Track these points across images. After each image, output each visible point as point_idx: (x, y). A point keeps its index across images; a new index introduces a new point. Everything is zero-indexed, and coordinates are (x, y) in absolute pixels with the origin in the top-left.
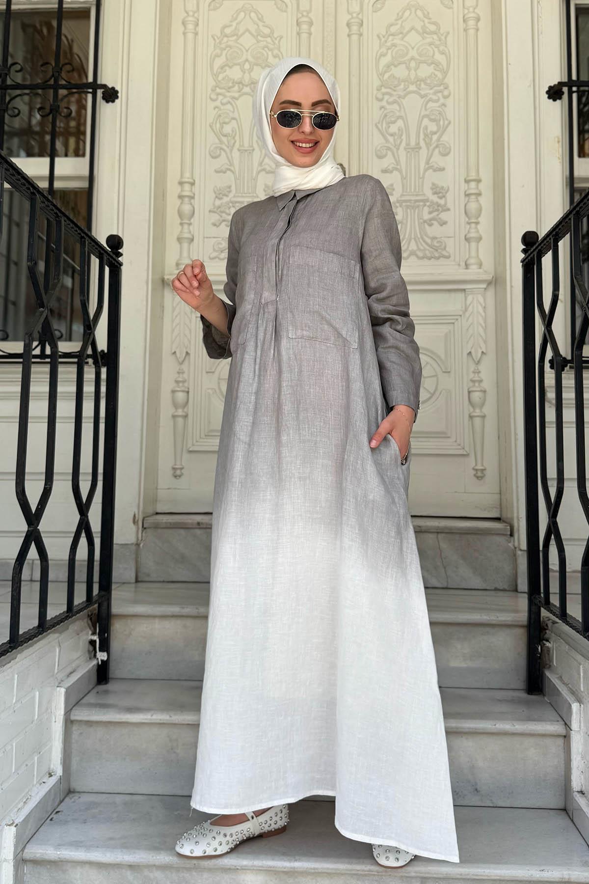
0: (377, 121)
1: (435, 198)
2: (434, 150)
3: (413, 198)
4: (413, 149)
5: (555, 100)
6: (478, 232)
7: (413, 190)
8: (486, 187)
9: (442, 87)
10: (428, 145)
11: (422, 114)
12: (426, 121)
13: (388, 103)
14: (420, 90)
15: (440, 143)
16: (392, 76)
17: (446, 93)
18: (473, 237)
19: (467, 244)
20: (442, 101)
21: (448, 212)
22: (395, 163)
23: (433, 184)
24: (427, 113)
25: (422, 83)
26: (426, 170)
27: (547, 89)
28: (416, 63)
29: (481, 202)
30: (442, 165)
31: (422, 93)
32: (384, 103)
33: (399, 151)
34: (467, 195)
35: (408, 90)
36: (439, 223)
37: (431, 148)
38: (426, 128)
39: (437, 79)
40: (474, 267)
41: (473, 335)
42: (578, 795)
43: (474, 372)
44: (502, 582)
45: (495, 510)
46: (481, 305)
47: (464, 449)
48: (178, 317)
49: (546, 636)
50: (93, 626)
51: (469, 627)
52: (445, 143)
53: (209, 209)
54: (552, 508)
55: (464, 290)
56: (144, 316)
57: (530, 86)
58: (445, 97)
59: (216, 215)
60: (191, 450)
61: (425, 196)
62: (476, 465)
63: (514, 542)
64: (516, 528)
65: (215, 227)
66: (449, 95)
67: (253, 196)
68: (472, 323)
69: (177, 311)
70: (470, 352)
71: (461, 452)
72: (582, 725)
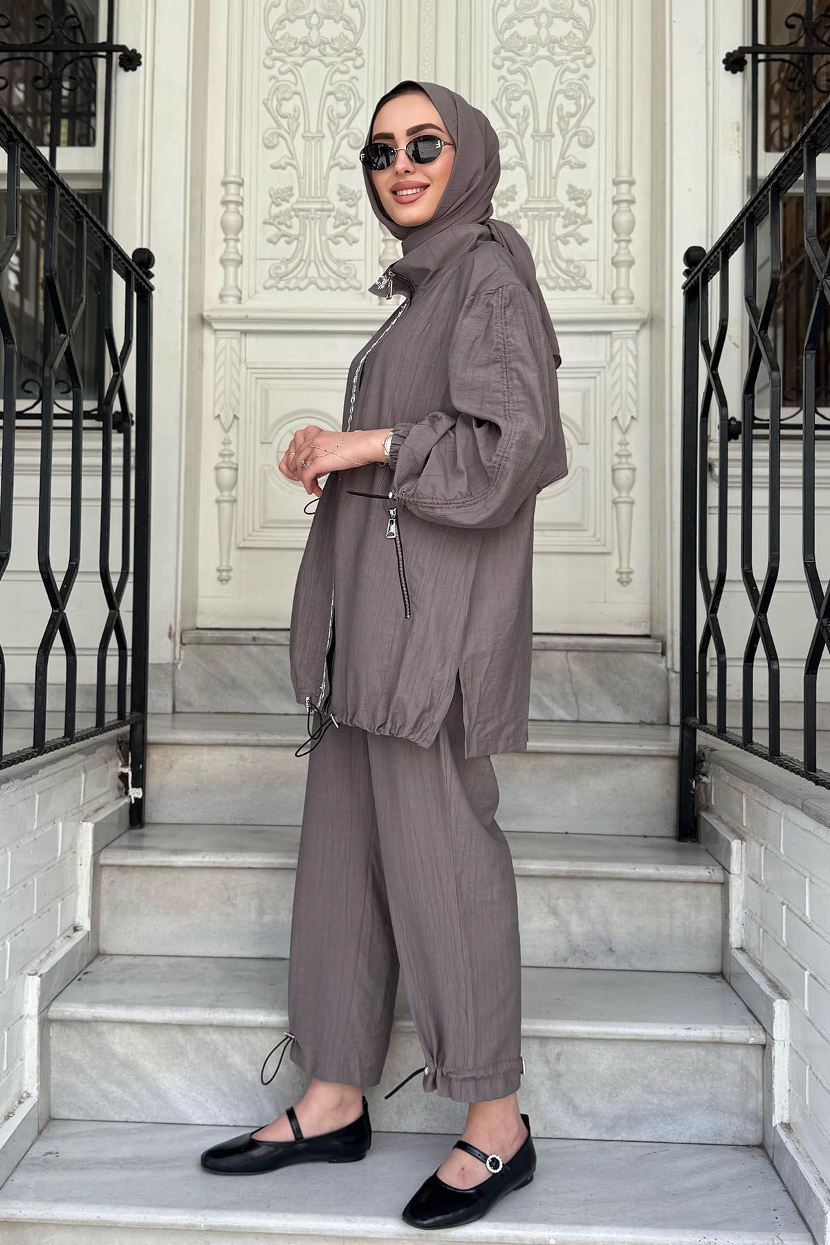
0: (495, 97)
1: (572, 206)
2: (572, 138)
3: (542, 205)
4: (544, 136)
5: (734, 72)
6: (629, 253)
7: (542, 195)
8: (641, 191)
9: (583, 52)
10: (564, 132)
11: (556, 89)
12: (561, 98)
13: (510, 72)
14: (553, 54)
15: (580, 129)
16: (516, 35)
17: (589, 60)
18: (625, 261)
19: (615, 270)
20: (583, 71)
21: (590, 225)
22: (518, 155)
23: (570, 187)
24: (563, 87)
25: (556, 45)
26: (560, 167)
27: (724, 57)
28: (548, 16)
29: (633, 211)
30: (581, 159)
31: (557, 59)
32: (504, 72)
33: (524, 141)
34: (616, 202)
35: (538, 54)
36: (577, 240)
37: (568, 137)
38: (561, 108)
39: (577, 40)
40: (623, 302)
41: (620, 393)
42: (737, 952)
43: (620, 444)
44: (649, 713)
45: (644, 624)
46: (632, 354)
47: (605, 545)
48: (223, 368)
49: (703, 770)
50: (123, 757)
51: (604, 759)
52: (587, 130)
53: (263, 219)
54: (712, 601)
55: (610, 333)
56: (179, 366)
57: (701, 53)
58: (587, 66)
59: (273, 227)
60: (241, 545)
61: (559, 203)
62: (620, 567)
63: (666, 662)
64: (669, 644)
65: (272, 244)
66: (593, 63)
67: (323, 201)
68: (620, 378)
69: (221, 360)
70: (616, 417)
71: (601, 550)
72: (744, 867)
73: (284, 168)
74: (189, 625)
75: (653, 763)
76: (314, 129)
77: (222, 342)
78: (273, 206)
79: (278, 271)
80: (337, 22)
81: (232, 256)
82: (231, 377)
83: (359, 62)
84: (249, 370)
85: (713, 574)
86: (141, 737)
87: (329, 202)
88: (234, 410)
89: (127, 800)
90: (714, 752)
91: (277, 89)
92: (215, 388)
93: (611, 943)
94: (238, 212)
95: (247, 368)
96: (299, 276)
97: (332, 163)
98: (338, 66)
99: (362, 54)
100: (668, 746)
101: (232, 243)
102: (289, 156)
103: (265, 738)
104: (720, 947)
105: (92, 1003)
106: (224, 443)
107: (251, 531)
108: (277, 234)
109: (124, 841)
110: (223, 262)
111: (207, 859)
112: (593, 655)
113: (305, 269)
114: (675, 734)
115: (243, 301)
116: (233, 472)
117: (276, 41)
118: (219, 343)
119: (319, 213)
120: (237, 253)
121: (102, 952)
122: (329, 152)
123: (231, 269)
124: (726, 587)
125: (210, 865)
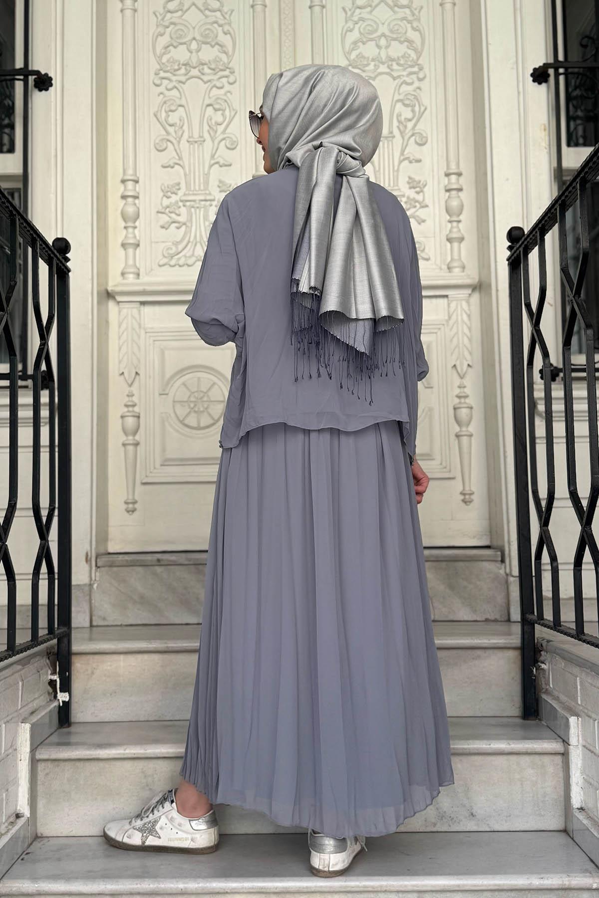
1: (411, 193)
2: (410, 138)
4: (386, 137)
5: (540, 83)
6: (459, 231)
8: (467, 181)
9: (416, 69)
10: (403, 134)
11: (396, 98)
12: (399, 106)
14: (392, 71)
15: (416, 131)
16: (360, 56)
17: (421, 75)
18: (456, 238)
19: (448, 244)
20: (417, 84)
21: (427, 208)
23: (410, 178)
24: (401, 97)
25: (394, 63)
26: (400, 162)
27: (532, 71)
28: (387, 41)
29: (461, 197)
30: (418, 157)
31: (395, 74)
34: (448, 191)
35: (379, 71)
36: (417, 221)
37: (406, 138)
38: (399, 115)
39: (411, 59)
40: (457, 271)
41: (457, 346)
42: (578, 811)
43: (459, 387)
44: (493, 612)
45: (485, 537)
46: (466, 313)
47: (450, 471)
48: (125, 333)
49: (542, 658)
50: (51, 666)
51: (459, 651)
52: (422, 132)
53: (157, 210)
54: (544, 516)
55: (447, 296)
56: (90, 332)
57: (513, 68)
58: (420, 80)
59: (164, 215)
60: (144, 481)
61: (401, 191)
62: (464, 489)
63: (505, 568)
64: (507, 553)
65: (164, 229)
66: (425, 77)
67: (206, 194)
68: (457, 333)
69: (124, 326)
70: (455, 366)
71: (447, 475)
72: (580, 739)
73: (172, 167)
74: (102, 551)
75: (500, 654)
76: (196, 135)
77: (124, 311)
78: (165, 198)
79: (171, 252)
80: (213, 47)
81: (131, 241)
82: (133, 340)
83: (231, 79)
84: (147, 334)
85: (543, 493)
86: (67, 649)
87: (210, 194)
88: (135, 368)
89: (55, 704)
90: (551, 643)
91: (165, 102)
92: (120, 349)
93: (472, 809)
94: (135, 204)
95: (146, 333)
96: (187, 255)
97: (213, 162)
98: (214, 83)
99: (234, 72)
100: (512, 639)
101: (130, 230)
102: (177, 157)
103: (172, 645)
104: (564, 808)
105: (34, 878)
106: (128, 396)
107: (152, 468)
108: (168, 222)
109: (54, 738)
110: (124, 245)
111: (127, 751)
112: (444, 564)
113: (192, 250)
114: (517, 629)
115: (141, 277)
116: (136, 419)
117: (163, 64)
118: (122, 313)
119: (203, 203)
120: (135, 237)
121: (39, 835)
122: (210, 153)
123: (130, 251)
124: (556, 503)
125: (130, 756)
